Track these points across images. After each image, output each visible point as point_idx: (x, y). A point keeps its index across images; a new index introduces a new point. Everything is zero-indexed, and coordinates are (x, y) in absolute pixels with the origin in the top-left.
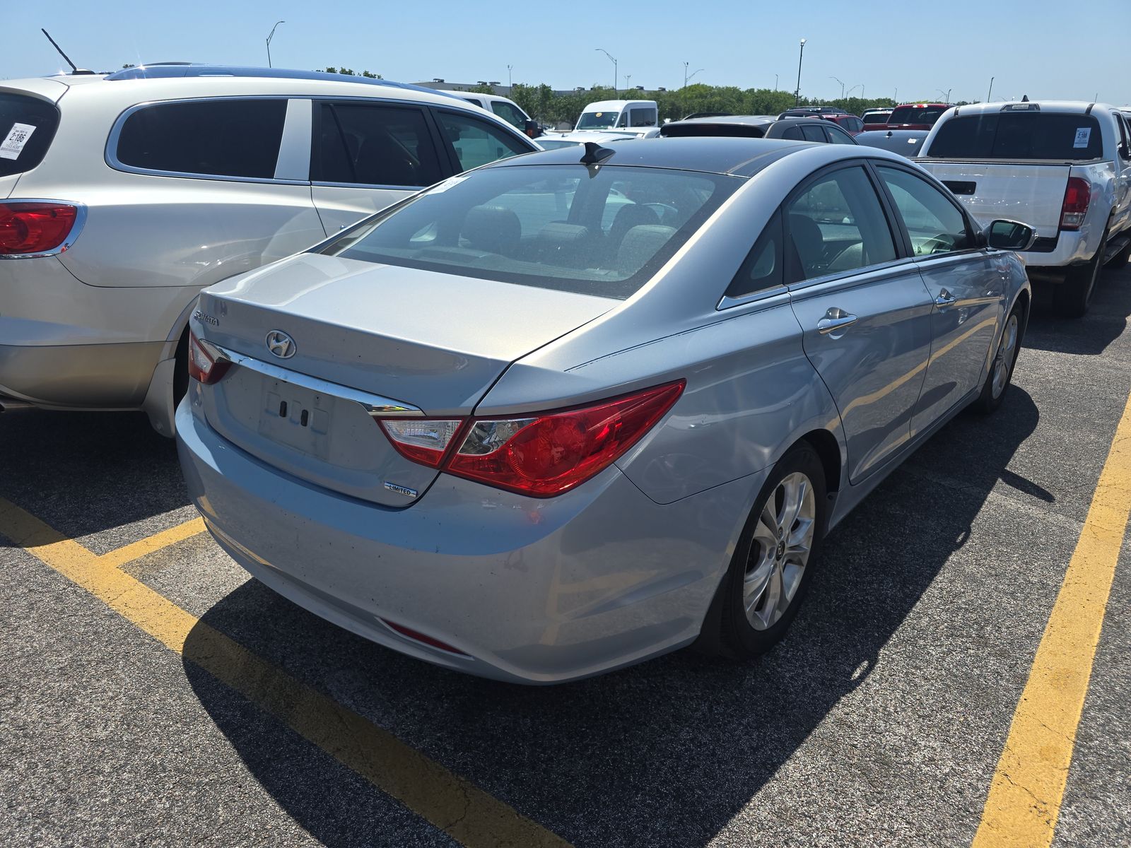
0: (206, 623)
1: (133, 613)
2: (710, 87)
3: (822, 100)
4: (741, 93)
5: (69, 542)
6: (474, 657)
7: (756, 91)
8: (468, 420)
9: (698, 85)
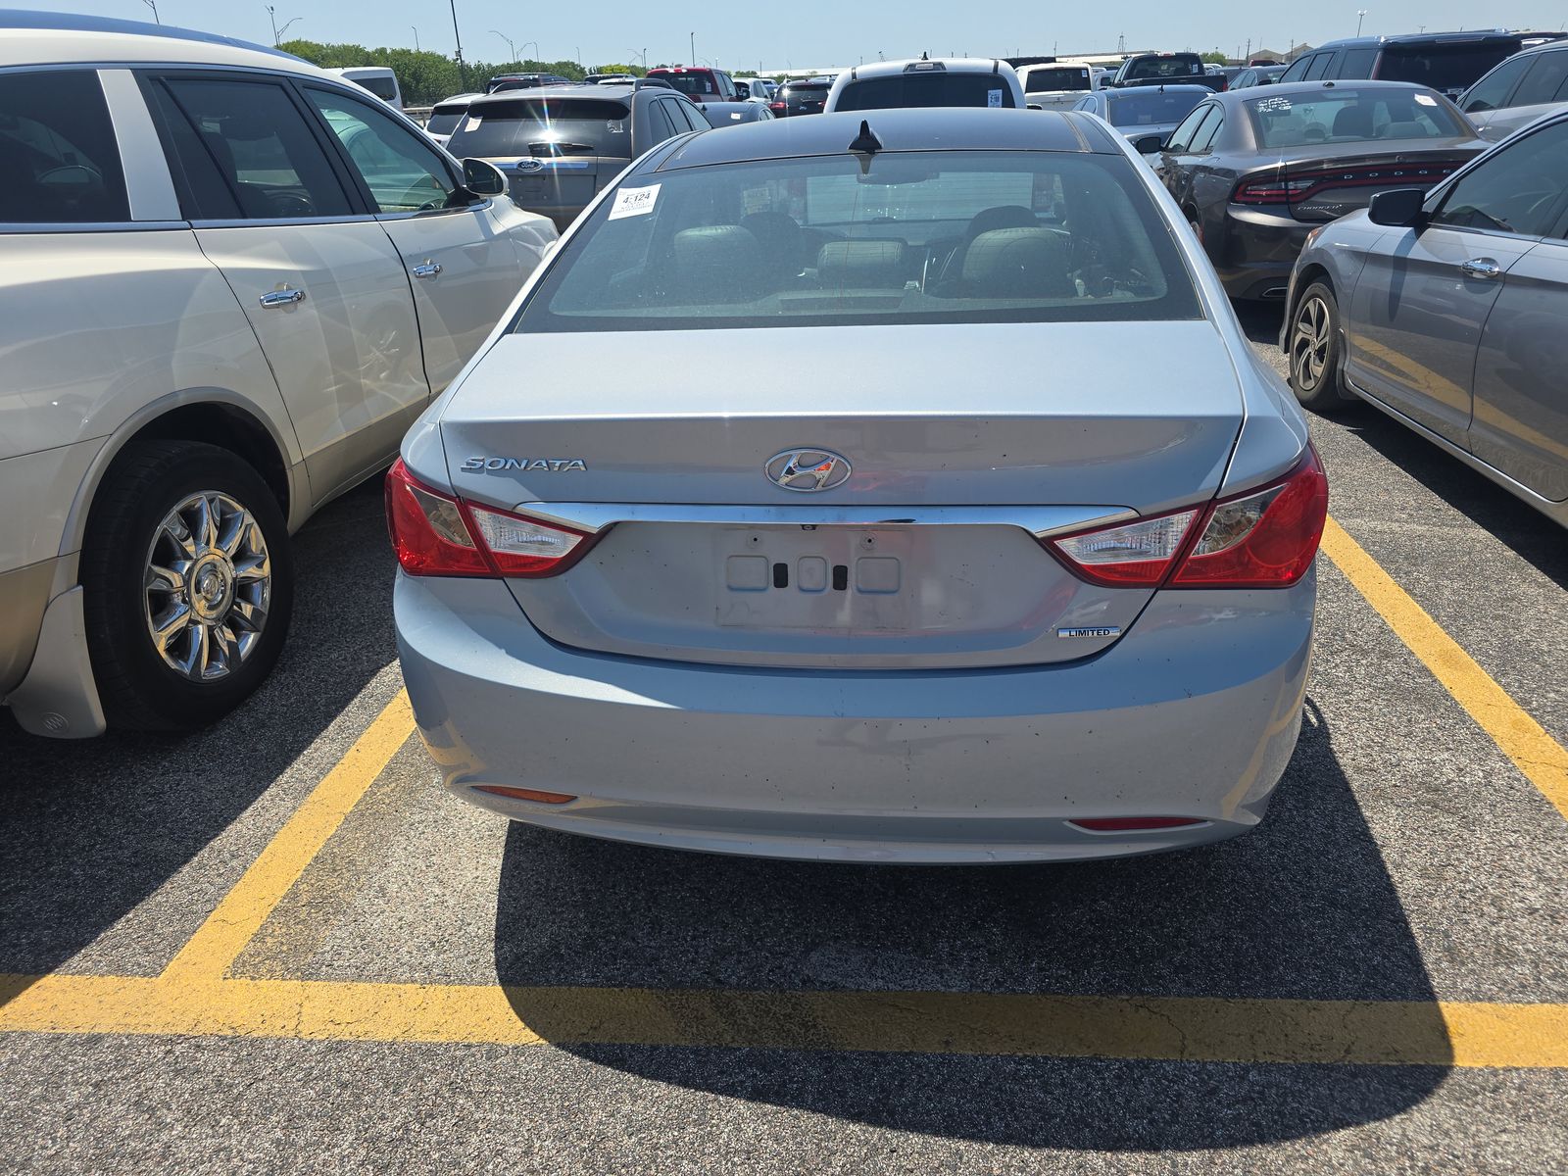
0: (519, 985)
1: (367, 1027)
2: (317, 45)
3: (489, 65)
4: (367, 53)
5: (50, 980)
6: (1212, 820)
7: (389, 51)
8: (1205, 508)
9: (299, 42)
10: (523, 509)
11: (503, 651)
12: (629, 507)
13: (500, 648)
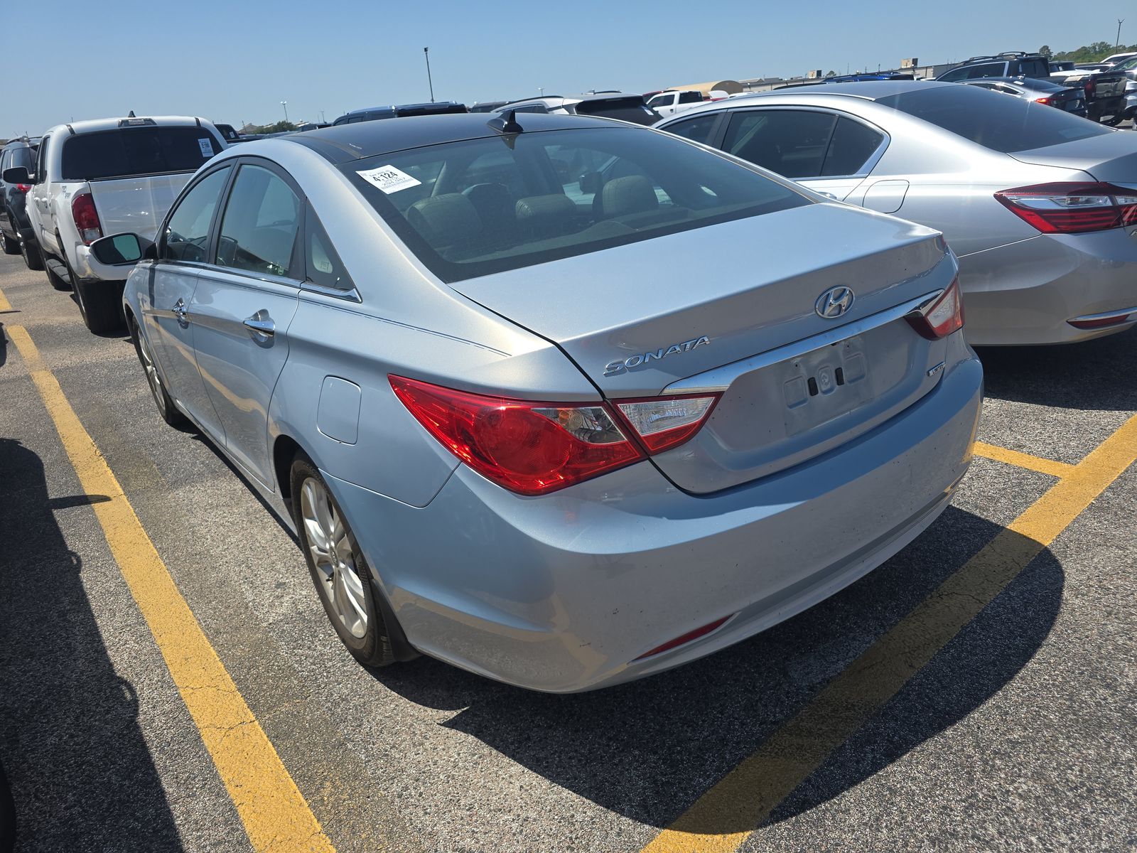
10: (668, 391)
11: (664, 518)
12: (747, 361)
13: (661, 517)
